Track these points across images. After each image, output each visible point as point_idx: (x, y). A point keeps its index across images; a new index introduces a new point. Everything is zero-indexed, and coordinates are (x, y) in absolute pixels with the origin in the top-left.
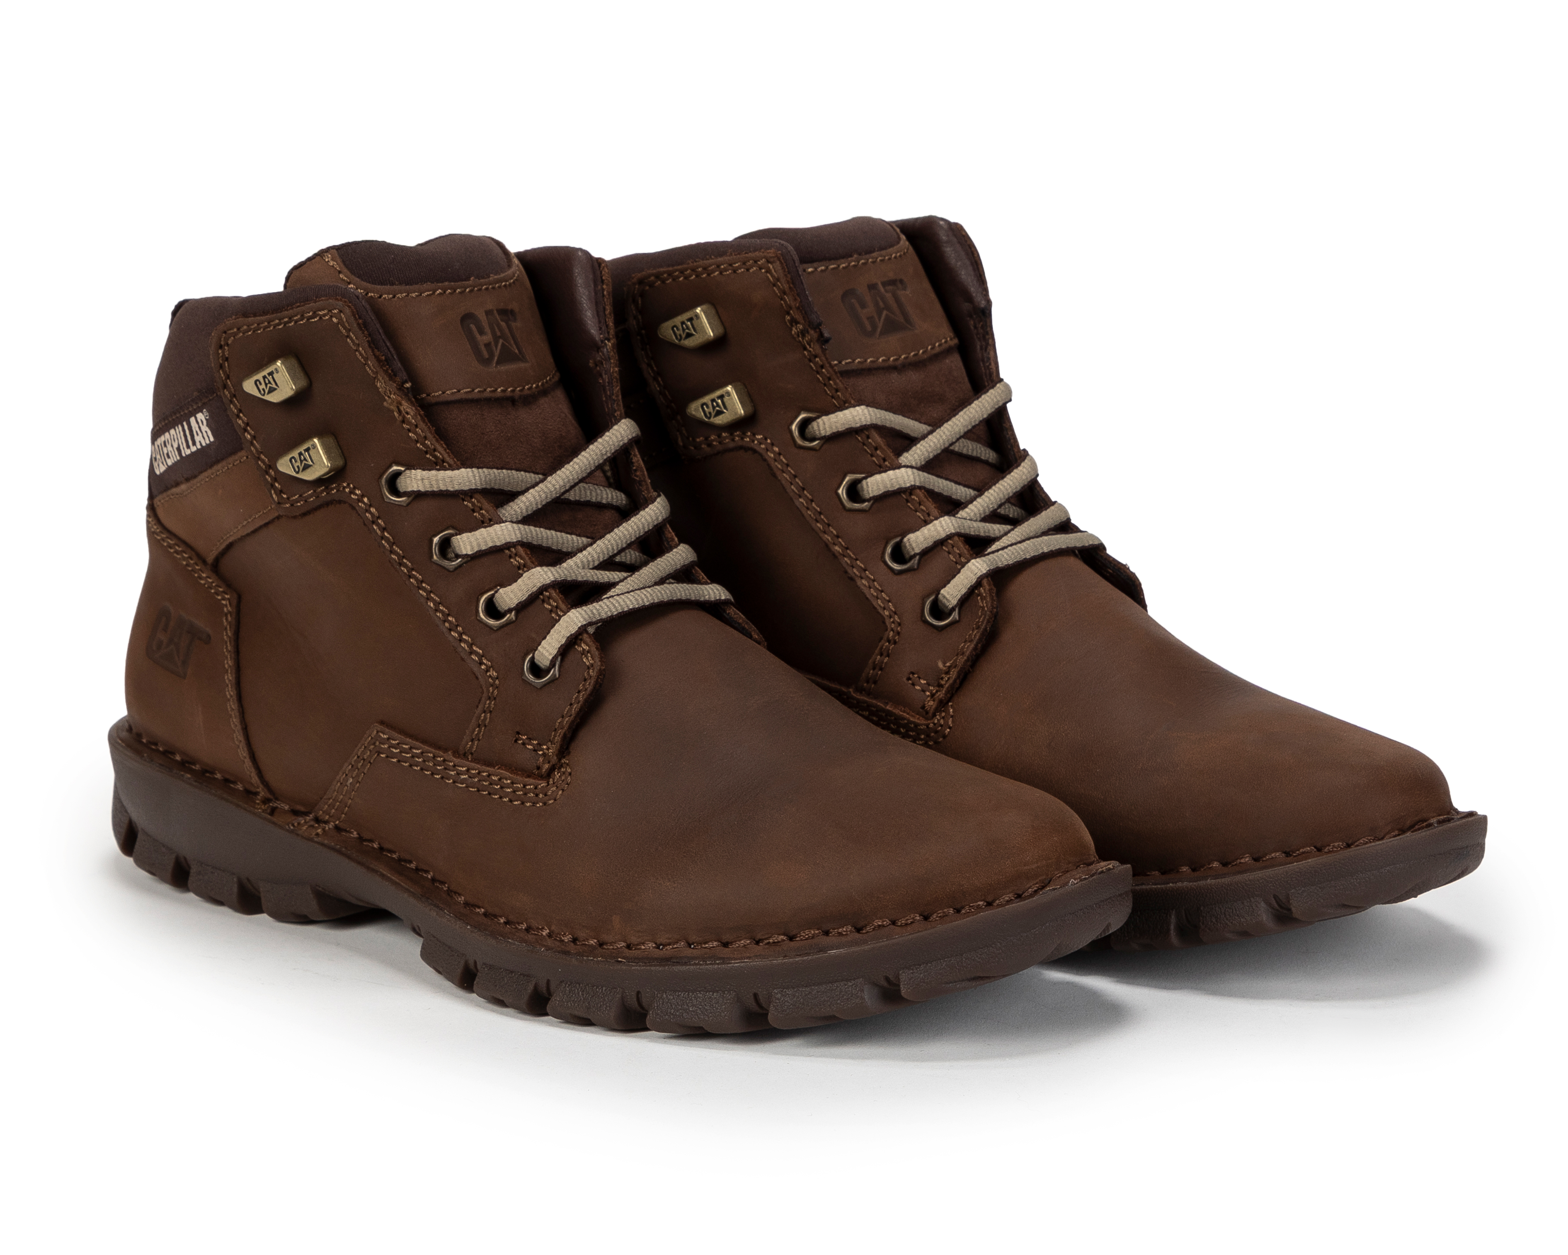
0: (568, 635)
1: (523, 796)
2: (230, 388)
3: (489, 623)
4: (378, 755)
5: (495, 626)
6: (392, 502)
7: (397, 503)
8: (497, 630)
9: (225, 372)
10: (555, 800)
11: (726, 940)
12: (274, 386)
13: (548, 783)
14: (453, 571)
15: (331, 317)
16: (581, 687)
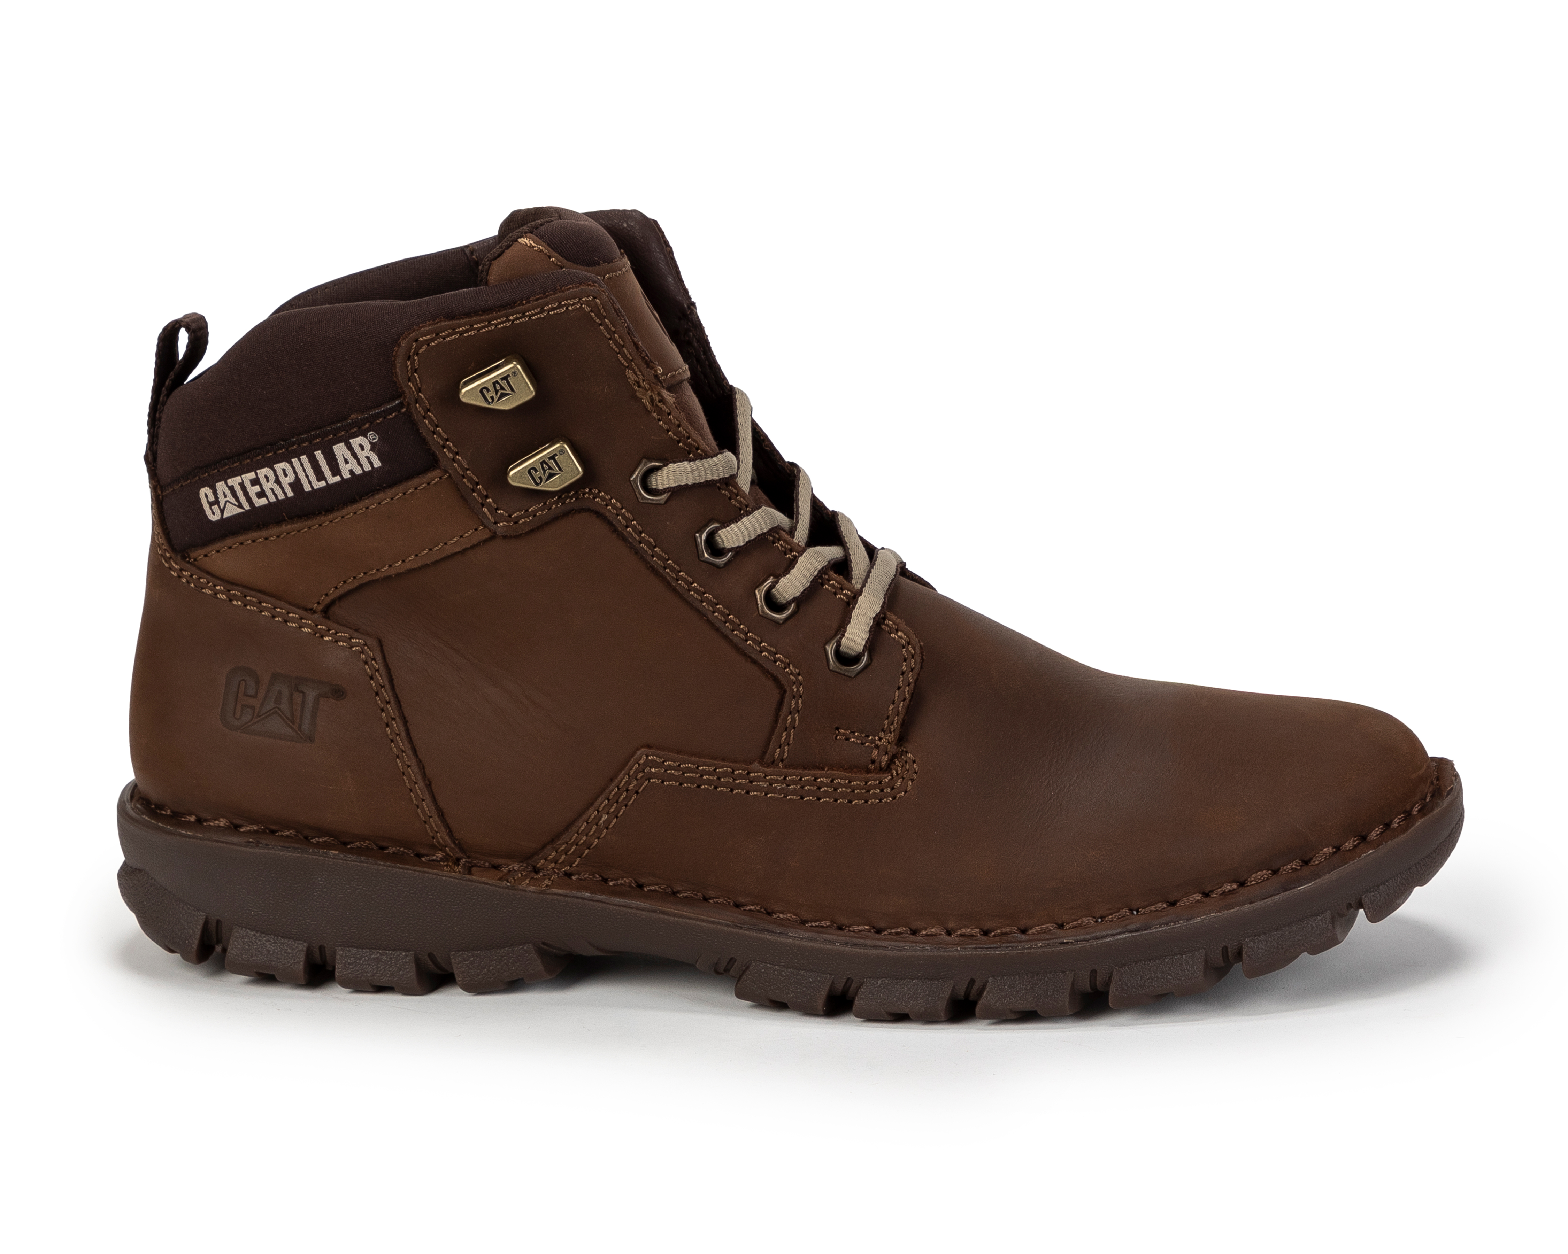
0: (874, 615)
1: (866, 794)
2: (424, 403)
3: (775, 617)
4: (649, 781)
5: (781, 620)
6: (650, 501)
7: (654, 502)
8: (783, 623)
9: (416, 385)
10: (906, 792)
11: (1174, 899)
12: (508, 391)
13: (892, 776)
14: (723, 567)
15: (581, 305)
16: (904, 668)
